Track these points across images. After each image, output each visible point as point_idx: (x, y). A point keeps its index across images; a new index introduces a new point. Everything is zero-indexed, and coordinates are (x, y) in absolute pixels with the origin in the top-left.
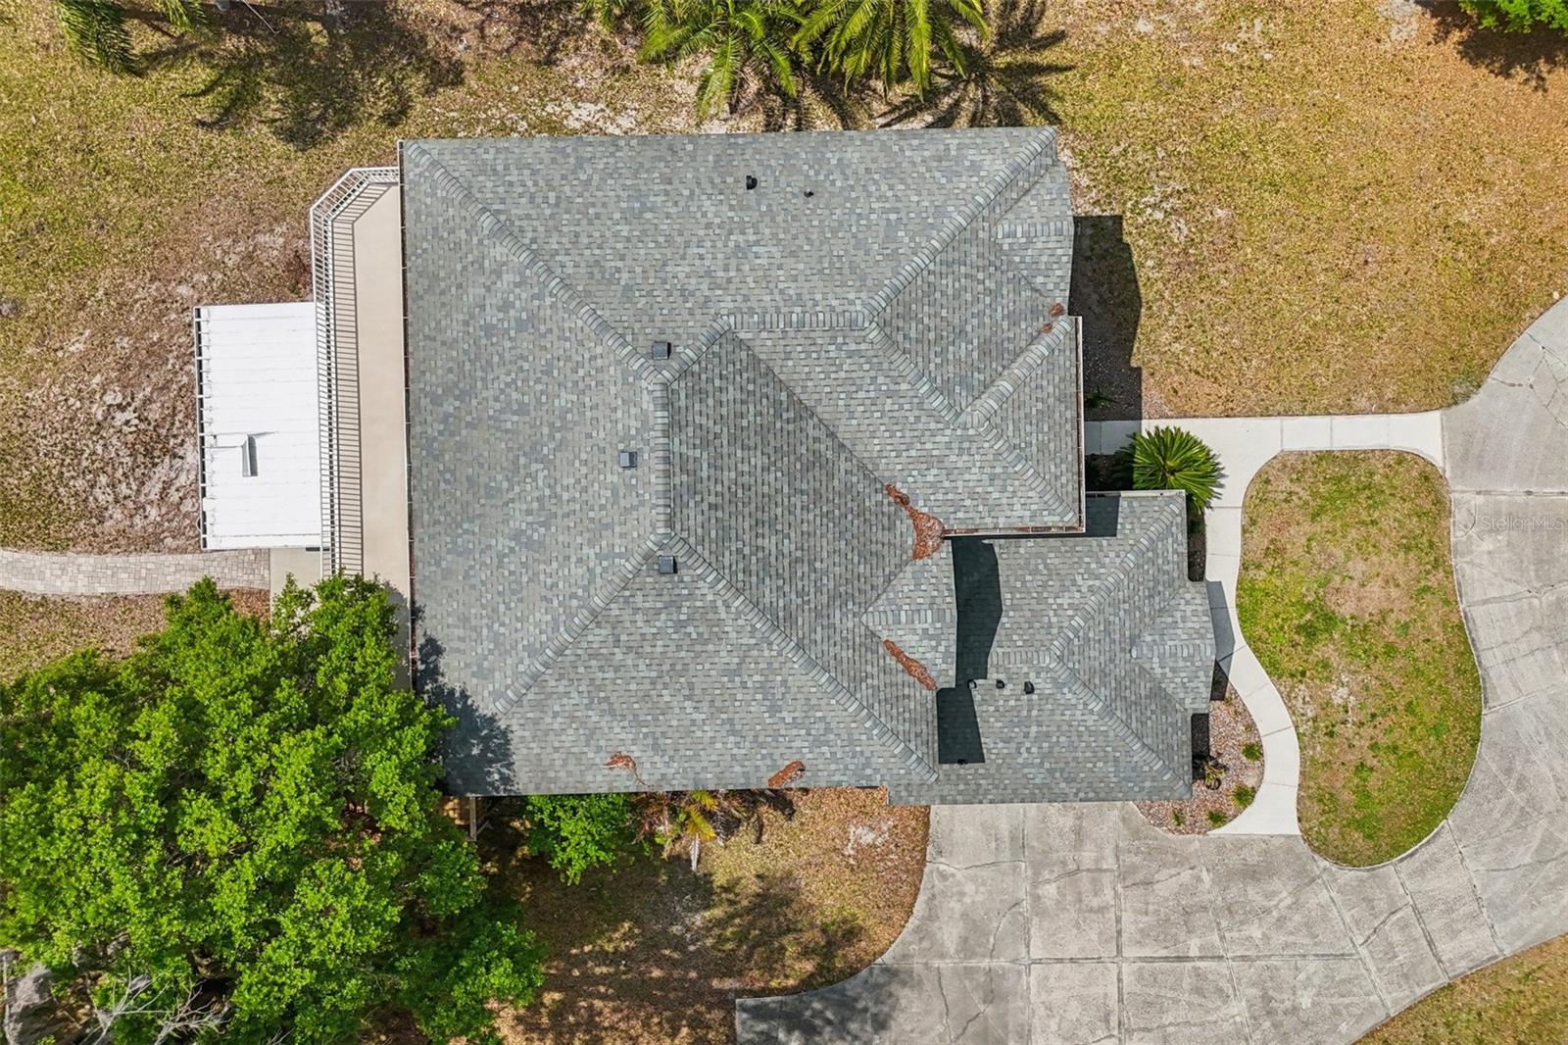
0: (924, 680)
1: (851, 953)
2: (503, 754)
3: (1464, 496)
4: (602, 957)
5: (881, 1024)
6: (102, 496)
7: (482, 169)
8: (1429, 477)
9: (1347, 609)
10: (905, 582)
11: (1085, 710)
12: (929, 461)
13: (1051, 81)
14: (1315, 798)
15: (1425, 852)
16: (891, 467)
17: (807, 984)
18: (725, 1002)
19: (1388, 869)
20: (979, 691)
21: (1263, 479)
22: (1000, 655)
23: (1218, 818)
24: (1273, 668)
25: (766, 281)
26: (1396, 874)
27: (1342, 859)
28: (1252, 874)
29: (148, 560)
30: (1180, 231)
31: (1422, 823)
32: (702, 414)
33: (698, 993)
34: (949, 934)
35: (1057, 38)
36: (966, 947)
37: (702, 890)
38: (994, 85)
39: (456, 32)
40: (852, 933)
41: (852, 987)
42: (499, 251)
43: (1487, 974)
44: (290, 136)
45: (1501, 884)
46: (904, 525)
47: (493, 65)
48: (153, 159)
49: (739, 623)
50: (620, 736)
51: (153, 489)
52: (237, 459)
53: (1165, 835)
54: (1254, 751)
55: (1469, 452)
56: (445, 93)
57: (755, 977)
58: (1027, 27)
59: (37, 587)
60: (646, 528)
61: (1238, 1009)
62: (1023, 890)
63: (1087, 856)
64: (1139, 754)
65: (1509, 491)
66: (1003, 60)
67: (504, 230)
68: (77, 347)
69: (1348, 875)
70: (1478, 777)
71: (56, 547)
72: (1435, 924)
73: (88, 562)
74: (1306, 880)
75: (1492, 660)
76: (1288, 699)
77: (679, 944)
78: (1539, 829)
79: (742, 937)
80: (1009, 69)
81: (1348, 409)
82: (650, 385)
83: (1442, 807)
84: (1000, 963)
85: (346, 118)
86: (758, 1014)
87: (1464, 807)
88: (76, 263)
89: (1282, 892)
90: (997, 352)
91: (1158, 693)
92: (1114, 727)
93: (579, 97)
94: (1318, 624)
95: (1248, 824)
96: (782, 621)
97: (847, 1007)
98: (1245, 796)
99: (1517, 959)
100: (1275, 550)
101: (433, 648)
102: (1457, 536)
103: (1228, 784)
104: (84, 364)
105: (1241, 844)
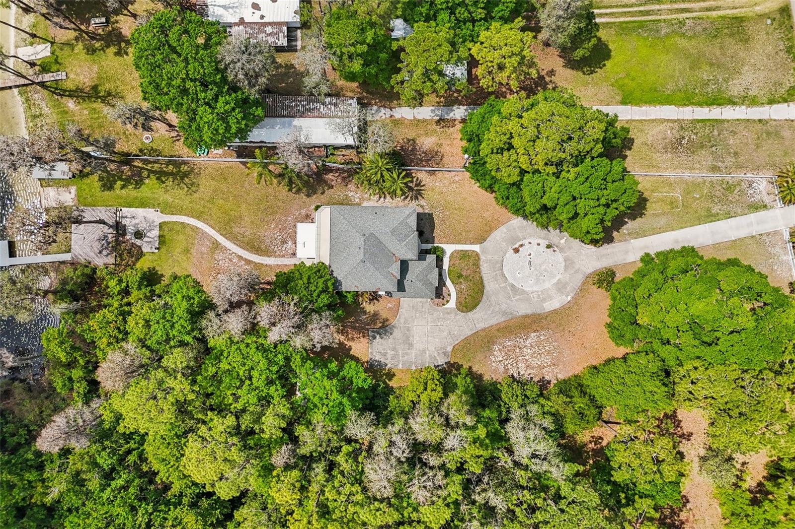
0: (396, 278)
1: (387, 323)
2: (341, 285)
3: (482, 257)
4: (349, 322)
5: (391, 334)
6: (276, 249)
7: (342, 210)
8: (477, 254)
9: (464, 274)
10: (394, 265)
11: (420, 285)
12: (397, 250)
13: (423, 192)
14: (459, 303)
15: (475, 311)
16: (392, 250)
17: (380, 328)
18: (368, 330)
19: (469, 313)
20: (405, 281)
21: (452, 254)
22: (409, 276)
23: (443, 305)
24: (453, 282)
25: (377, 227)
26: (470, 314)
27: (462, 312)
28: (448, 313)
29: (283, 259)
30: (441, 215)
31: (474, 307)
32: (368, 243)
33: (363, 328)
34: (402, 321)
35: (424, 185)
36: (405, 323)
37: (365, 313)
38: (414, 192)
39: (333, 180)
40: (387, 320)
41: (387, 328)
42: (344, 221)
43: (484, 330)
44: (307, 196)
45: (486, 317)
46: (394, 258)
47: (338, 186)
48: (285, 198)
49: (372, 268)
50: (356, 283)
51: (284, 248)
52: (302, 245)
53: (436, 307)
54: (449, 295)
55: (483, 251)
56: (330, 190)
57: (372, 326)
58: (420, 184)
59: (265, 263)
60: (361, 257)
61: (445, 333)
62: (414, 314)
63: (423, 310)
64: (427, 291)
65: (489, 257)
66: (416, 188)
67: (344, 218)
68: (273, 226)
69: (463, 314)
70: (483, 300)
71: (269, 257)
72: (475, 322)
73: (274, 259)
74: (456, 315)
75: (486, 283)
76: (455, 287)
77: (361, 321)
78: (492, 309)
79: (371, 320)
80: (417, 190)
81: (465, 244)
82: (362, 239)
83: (477, 305)
84: (409, 325)
85: (315, 193)
86: (373, 332)
87: (481, 304)
88: (272, 214)
89: (453, 315)
90: (407, 236)
91: (431, 283)
92: (424, 287)
93: (351, 191)
94: (460, 276)
95: (447, 306)
96: (377, 269)
97: (386, 331)
98: (448, 302)
99: (488, 328)
100: (454, 264)
101: (332, 271)
102: (481, 263)
103: (445, 299)
104: (274, 229)
105: (447, 309)
